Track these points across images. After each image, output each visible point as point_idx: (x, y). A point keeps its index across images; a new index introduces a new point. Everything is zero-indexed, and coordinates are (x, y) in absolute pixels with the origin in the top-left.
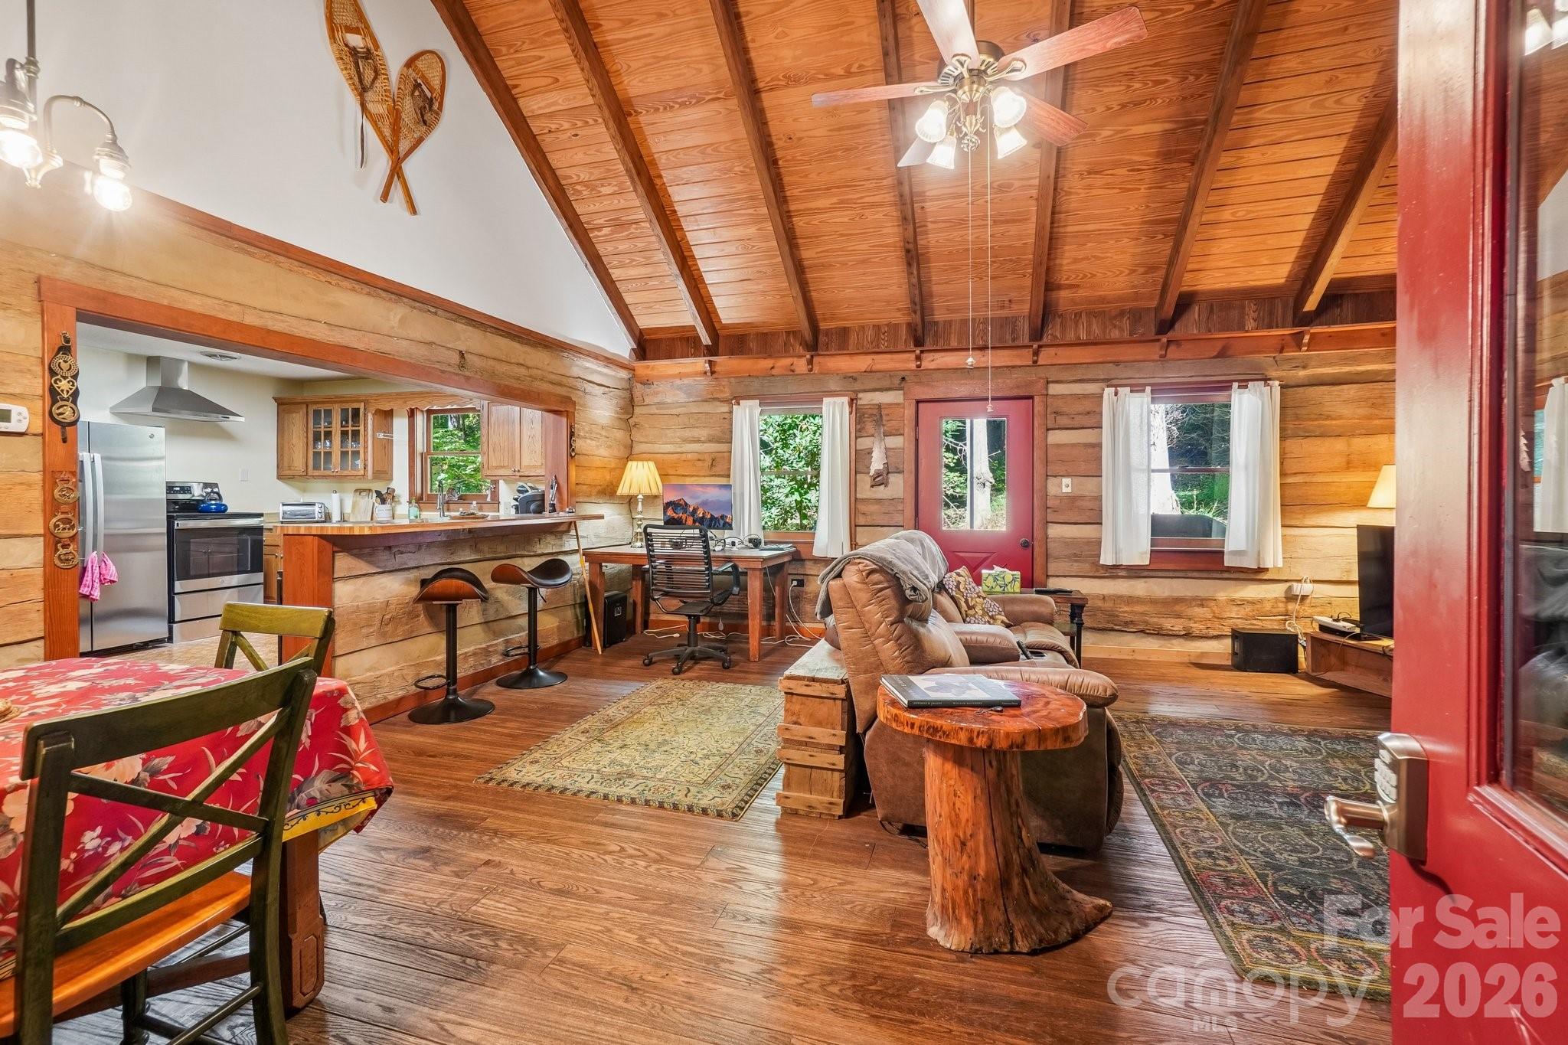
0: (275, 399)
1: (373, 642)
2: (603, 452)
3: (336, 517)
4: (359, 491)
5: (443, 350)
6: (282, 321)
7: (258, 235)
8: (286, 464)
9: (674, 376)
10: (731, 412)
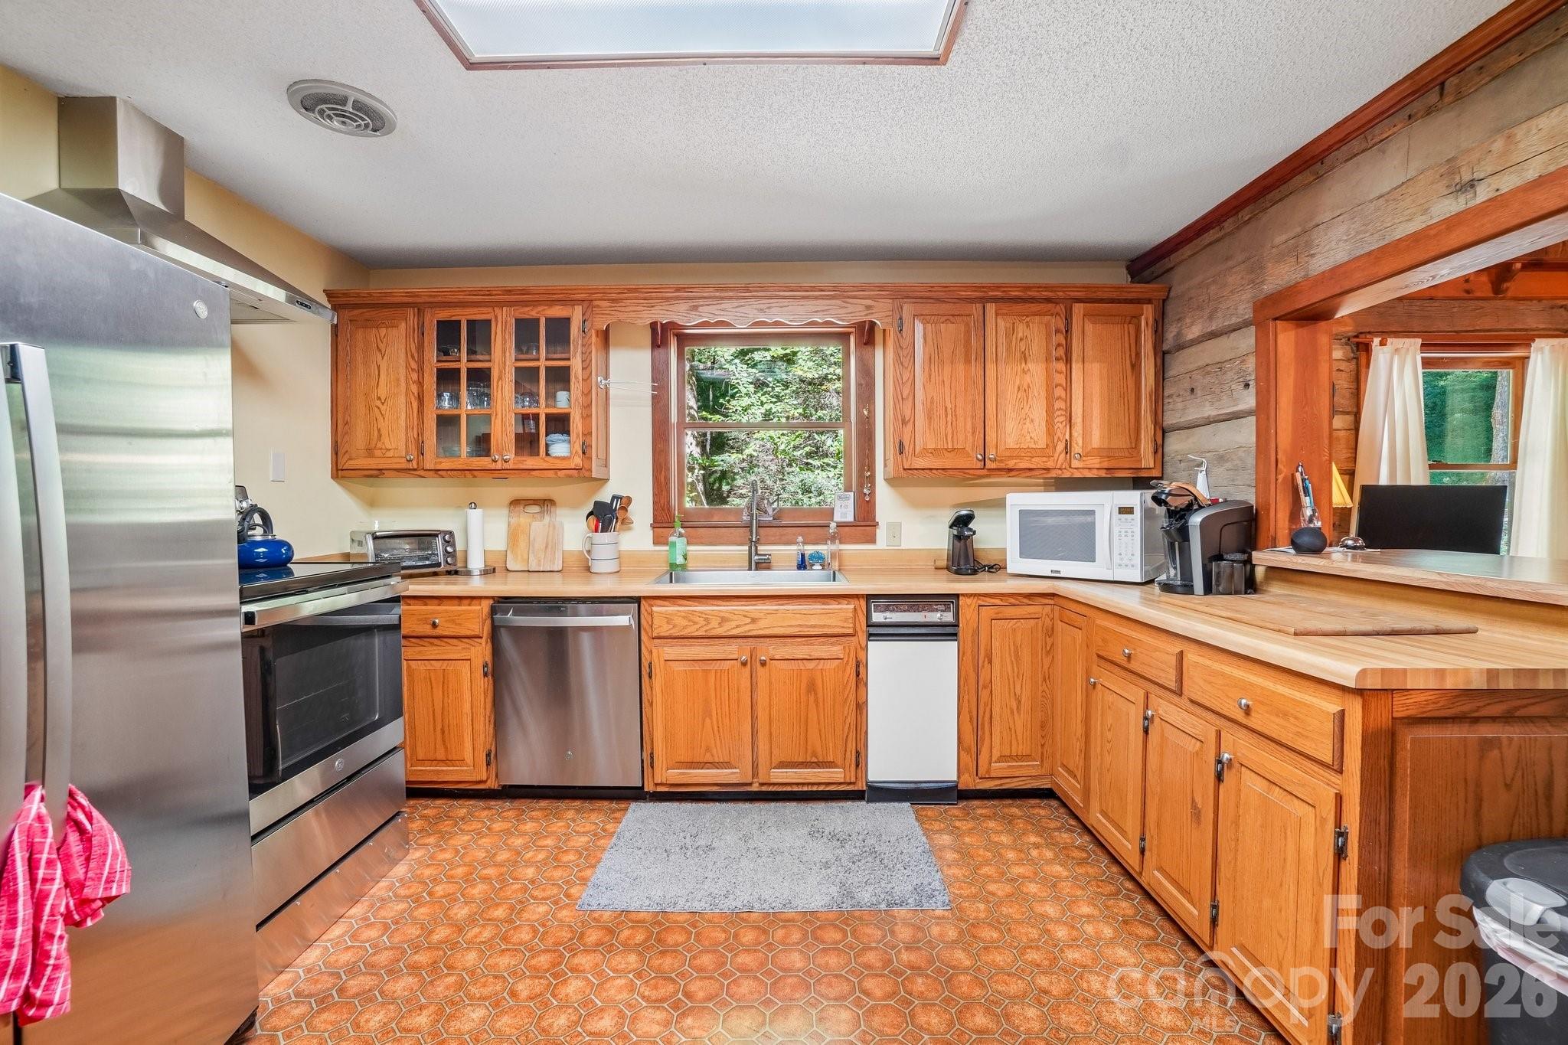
0: (330, 298)
4: (519, 503)
8: (357, 444)
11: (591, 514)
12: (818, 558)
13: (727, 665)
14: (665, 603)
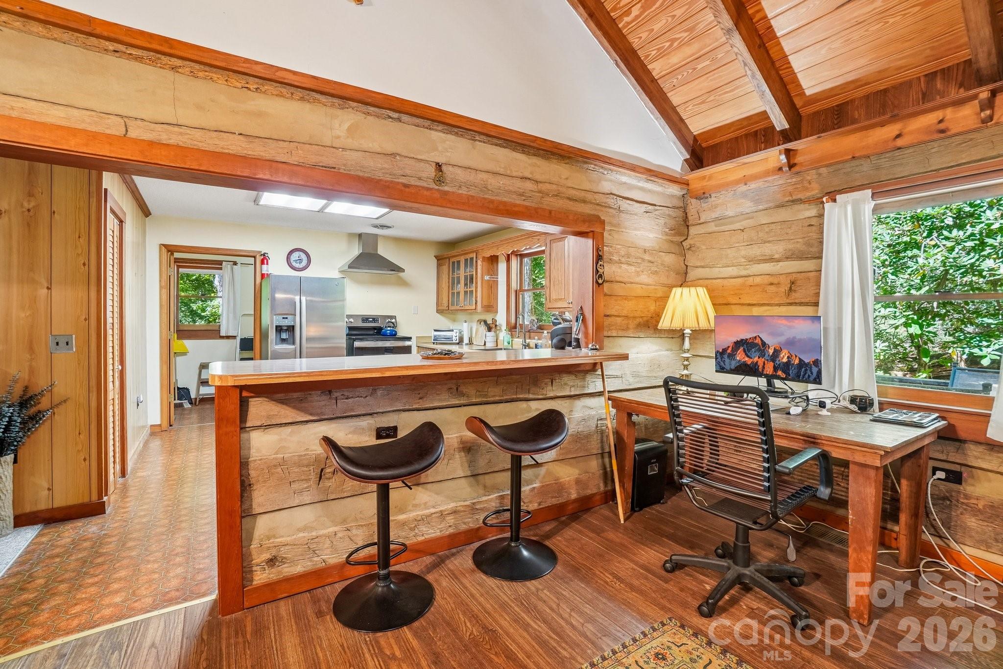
0: (436, 257)
1: (307, 498)
2: (644, 278)
3: (465, 341)
4: (477, 322)
5: (412, 162)
6: (181, 134)
7: (129, 31)
8: (440, 301)
9: (737, 182)
10: (821, 216)
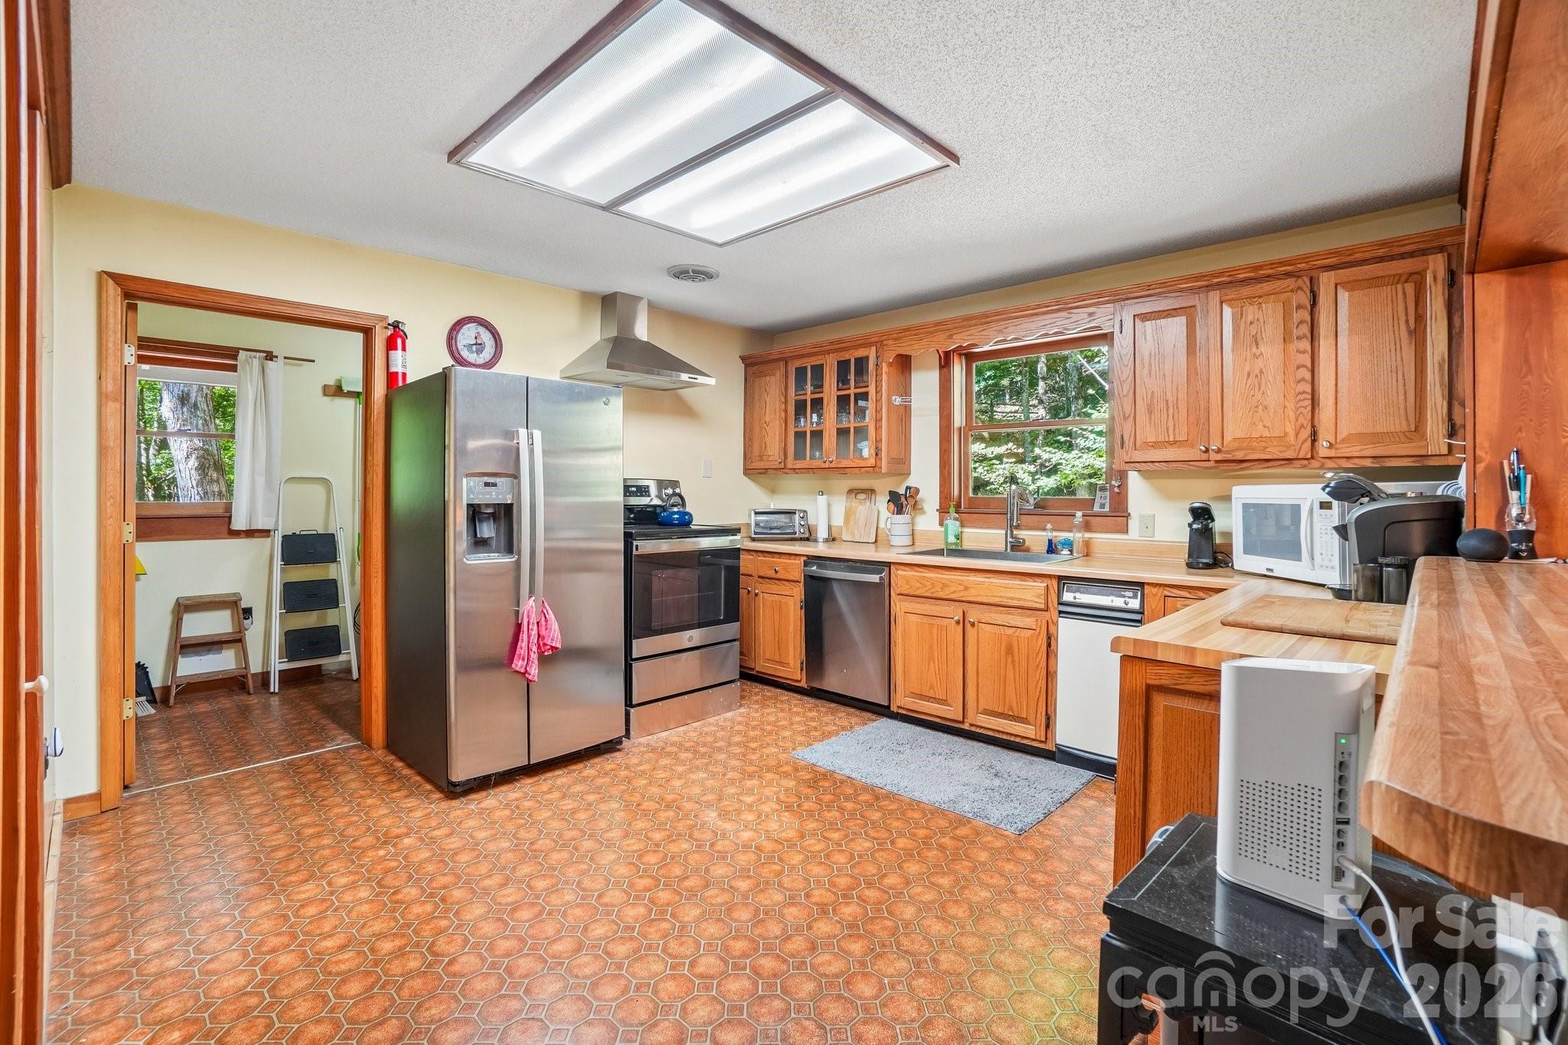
0: (743, 358)
3: (822, 533)
4: (853, 492)
8: (756, 452)
11: (889, 501)
12: (1069, 545)
13: (946, 622)
14: (907, 569)
